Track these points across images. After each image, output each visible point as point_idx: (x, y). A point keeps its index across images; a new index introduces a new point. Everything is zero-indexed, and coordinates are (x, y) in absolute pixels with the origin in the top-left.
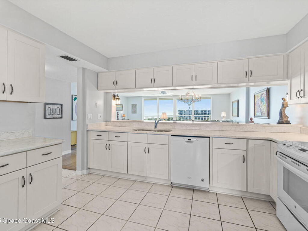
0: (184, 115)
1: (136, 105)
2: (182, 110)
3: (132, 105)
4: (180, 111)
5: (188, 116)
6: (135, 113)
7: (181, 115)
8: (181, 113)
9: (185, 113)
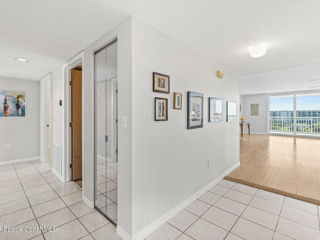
0: (278, 117)
1: (257, 105)
2: (277, 111)
3: (251, 104)
4: (273, 113)
5: (286, 118)
6: (256, 115)
7: (274, 117)
8: (274, 115)
9: (280, 115)
